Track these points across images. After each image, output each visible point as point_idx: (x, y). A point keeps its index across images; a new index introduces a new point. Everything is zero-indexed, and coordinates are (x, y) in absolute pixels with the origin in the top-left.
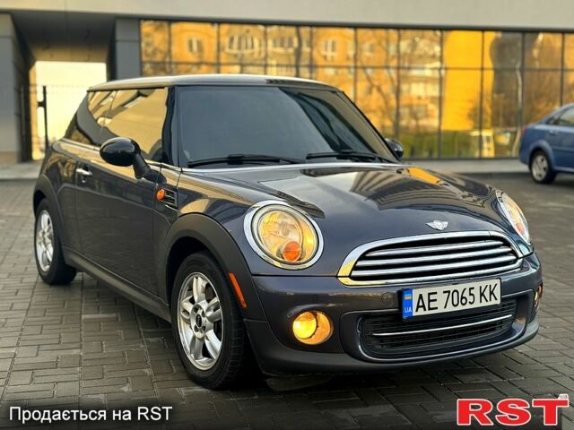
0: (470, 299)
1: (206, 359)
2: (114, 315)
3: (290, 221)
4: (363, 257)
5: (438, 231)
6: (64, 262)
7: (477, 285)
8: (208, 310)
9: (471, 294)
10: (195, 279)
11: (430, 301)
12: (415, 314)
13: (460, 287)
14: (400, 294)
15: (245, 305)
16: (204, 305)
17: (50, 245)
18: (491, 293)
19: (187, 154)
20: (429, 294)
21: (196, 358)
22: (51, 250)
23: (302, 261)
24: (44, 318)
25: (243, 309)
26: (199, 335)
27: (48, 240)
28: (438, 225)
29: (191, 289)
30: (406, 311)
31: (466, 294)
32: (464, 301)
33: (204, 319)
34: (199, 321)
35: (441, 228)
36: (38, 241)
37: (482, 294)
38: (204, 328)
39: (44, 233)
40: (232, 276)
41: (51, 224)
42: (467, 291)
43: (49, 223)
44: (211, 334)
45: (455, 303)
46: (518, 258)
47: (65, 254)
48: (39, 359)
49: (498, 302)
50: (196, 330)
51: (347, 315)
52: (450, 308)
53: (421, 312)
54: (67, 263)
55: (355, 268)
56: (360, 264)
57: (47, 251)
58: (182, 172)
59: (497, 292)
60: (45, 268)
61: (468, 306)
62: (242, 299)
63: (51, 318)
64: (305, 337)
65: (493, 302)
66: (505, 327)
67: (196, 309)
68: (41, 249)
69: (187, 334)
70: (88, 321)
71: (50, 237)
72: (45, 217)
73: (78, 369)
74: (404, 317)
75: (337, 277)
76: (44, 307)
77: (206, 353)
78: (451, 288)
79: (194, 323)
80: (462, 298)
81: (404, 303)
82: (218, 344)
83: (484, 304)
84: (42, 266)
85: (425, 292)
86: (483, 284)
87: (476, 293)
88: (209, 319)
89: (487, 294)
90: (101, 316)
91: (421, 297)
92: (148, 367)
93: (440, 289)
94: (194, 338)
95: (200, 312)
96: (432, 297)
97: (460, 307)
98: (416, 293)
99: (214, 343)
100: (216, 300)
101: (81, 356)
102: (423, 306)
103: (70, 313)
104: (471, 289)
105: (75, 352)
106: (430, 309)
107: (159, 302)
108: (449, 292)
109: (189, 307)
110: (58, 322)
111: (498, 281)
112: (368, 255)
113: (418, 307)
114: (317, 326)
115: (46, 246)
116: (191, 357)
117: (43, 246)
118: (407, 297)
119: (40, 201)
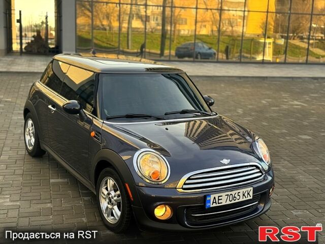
0: (238, 197)
1: (113, 217)
2: (66, 180)
3: (156, 159)
4: (189, 179)
5: (225, 165)
6: (40, 147)
7: (241, 191)
8: (115, 196)
9: (238, 195)
10: (109, 180)
11: (219, 200)
12: (211, 206)
13: (233, 193)
14: (205, 197)
15: (132, 199)
16: (113, 193)
17: (33, 137)
18: (248, 194)
19: (106, 111)
20: (219, 197)
21: (108, 216)
22: (33, 140)
23: (160, 180)
24: (32, 181)
25: (132, 201)
26: (110, 206)
27: (32, 135)
28: (225, 161)
29: (106, 183)
30: (208, 205)
31: (236, 195)
32: (235, 199)
33: (112, 200)
34: (110, 201)
35: (226, 163)
36: (26, 133)
37: (244, 195)
38: (112, 204)
39: (29, 130)
40: (127, 185)
41: (33, 127)
42: (237, 194)
43: (32, 126)
44: (116, 207)
45: (231, 200)
46: (263, 174)
47: (41, 144)
48: (31, 210)
49: (251, 198)
50: (109, 204)
51: (180, 207)
52: (228, 202)
53: (215, 205)
54: (42, 148)
55: (185, 184)
56: (187, 182)
57: (31, 140)
58: (103, 123)
59: (251, 193)
60: (30, 148)
61: (237, 201)
62: (131, 196)
63: (35, 181)
64: (160, 215)
65: (249, 198)
66: (254, 208)
67: (109, 194)
68: (28, 138)
69: (104, 204)
70: (54, 184)
71: (32, 133)
72: (30, 122)
73: (51, 217)
74: (206, 208)
75: (176, 188)
76: (31, 173)
77: (112, 215)
78: (229, 193)
79: (107, 200)
80: (234, 197)
81: (207, 202)
82: (119, 213)
83: (245, 199)
84: (28, 146)
85: (216, 196)
86: (244, 190)
87: (241, 194)
88: (115, 200)
89: (246, 194)
90: (60, 180)
91: (215, 198)
92: (84, 217)
93: (224, 194)
94: (107, 207)
95: (110, 196)
96: (220, 198)
97: (233, 202)
98: (212, 197)
99: (117, 212)
100: (118, 192)
101: (51, 208)
102: (216, 202)
103: (44, 178)
104: (238, 193)
105: (49, 205)
106: (219, 203)
107: (90, 183)
108: (228, 195)
109: (106, 192)
110: (39, 184)
111: (252, 188)
112: (191, 178)
113: (213, 203)
114: (166, 211)
115: (31, 137)
116: (105, 216)
117: (29, 137)
118: (208, 199)
119: (27, 113)
